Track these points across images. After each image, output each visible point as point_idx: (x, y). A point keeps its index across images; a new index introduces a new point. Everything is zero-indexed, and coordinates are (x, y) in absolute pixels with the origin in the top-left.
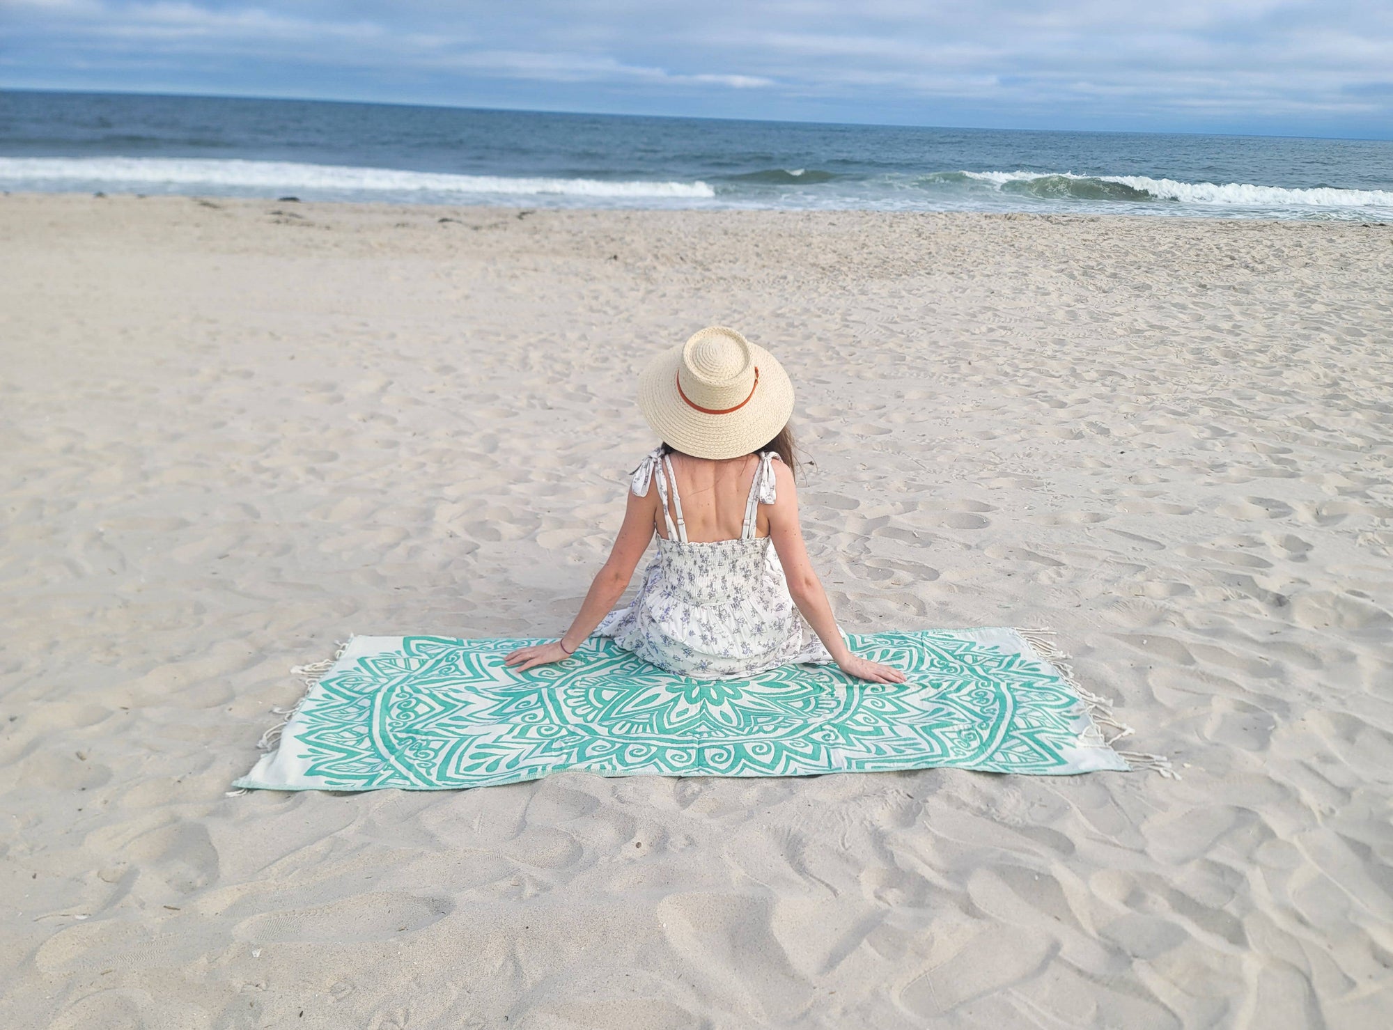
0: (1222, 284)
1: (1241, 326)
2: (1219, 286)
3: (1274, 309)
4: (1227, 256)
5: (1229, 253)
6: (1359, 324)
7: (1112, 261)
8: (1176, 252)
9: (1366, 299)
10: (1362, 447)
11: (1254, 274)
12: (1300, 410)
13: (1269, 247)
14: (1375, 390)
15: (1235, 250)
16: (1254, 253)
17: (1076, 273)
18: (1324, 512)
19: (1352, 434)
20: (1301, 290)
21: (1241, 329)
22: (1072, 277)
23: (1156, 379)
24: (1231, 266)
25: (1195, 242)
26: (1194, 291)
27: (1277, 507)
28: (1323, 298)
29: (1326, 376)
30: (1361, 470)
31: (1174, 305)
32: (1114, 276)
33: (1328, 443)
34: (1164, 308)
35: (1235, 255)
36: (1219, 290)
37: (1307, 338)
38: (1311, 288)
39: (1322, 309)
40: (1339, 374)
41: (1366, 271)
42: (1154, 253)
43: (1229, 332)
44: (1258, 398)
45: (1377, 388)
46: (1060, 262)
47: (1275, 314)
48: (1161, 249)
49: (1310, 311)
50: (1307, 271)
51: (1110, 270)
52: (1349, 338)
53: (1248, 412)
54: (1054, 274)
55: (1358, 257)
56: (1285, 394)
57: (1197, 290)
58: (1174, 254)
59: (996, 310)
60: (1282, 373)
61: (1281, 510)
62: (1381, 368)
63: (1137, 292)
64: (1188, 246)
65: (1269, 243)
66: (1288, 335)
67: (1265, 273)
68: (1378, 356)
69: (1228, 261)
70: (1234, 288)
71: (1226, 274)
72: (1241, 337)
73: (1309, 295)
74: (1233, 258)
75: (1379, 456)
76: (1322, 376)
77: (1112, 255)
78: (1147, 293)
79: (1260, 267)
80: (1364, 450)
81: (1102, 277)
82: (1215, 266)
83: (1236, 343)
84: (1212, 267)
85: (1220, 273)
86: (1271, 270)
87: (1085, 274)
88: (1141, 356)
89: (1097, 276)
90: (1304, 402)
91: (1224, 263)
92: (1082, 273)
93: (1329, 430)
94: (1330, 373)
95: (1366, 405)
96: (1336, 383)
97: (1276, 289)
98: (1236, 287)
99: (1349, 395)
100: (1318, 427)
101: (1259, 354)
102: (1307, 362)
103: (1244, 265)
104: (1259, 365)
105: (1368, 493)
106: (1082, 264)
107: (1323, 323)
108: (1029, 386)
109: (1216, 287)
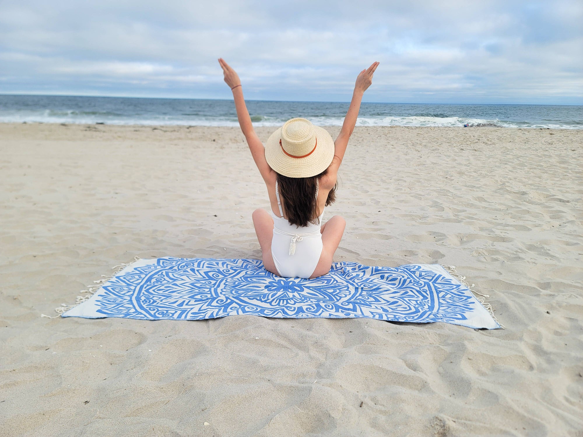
0: (471, 148)
1: (472, 163)
2: (470, 150)
3: (490, 157)
4: (476, 139)
5: (478, 138)
6: (525, 162)
7: (427, 141)
8: (456, 138)
9: (533, 153)
10: (503, 210)
11: (486, 145)
12: (480, 194)
14: (523, 187)
15: (481, 137)
18: (465, 239)
19: (501, 204)
20: (505, 151)
22: (407, 146)
23: (419, 182)
24: (477, 142)
26: (457, 151)
27: (440, 236)
28: (514, 153)
29: (501, 181)
30: (498, 220)
31: (445, 156)
32: (425, 146)
33: (487, 208)
34: (441, 157)
35: (480, 139)
36: (468, 151)
37: (499, 167)
38: (509, 150)
39: (511, 157)
40: (508, 180)
41: (536, 144)
42: (446, 138)
43: (466, 165)
44: (463, 190)
45: (524, 186)
47: (489, 159)
48: (449, 136)
49: (505, 158)
50: (510, 144)
51: (424, 144)
52: (519, 167)
53: (455, 195)
54: (399, 145)
55: (534, 139)
56: (478, 188)
57: (459, 151)
58: (454, 139)
59: (365, 158)
60: (480, 180)
61: (442, 238)
62: (529, 178)
63: (432, 151)
64: (461, 136)
66: (491, 166)
67: (491, 145)
68: (530, 173)
69: (477, 141)
72: (469, 167)
73: (507, 152)
74: (479, 140)
75: (509, 213)
76: (499, 181)
77: (427, 139)
78: (436, 152)
79: (489, 143)
80: (504, 211)
81: (420, 146)
82: (470, 143)
83: (466, 169)
84: (469, 143)
85: (471, 145)
86: (494, 144)
87: (413, 145)
88: (419, 174)
89: (418, 146)
90: (484, 191)
91: (474, 142)
92: (411, 145)
93: (489, 202)
94: (503, 180)
95: (514, 192)
96: (504, 184)
97: (493, 150)
98: (476, 149)
99: (508, 188)
100: (485, 201)
101: (474, 173)
102: (494, 176)
103: (483, 142)
104: (472, 177)
105: (494, 230)
106: (413, 142)
107: (509, 162)
108: (357, 185)
109: (468, 149)
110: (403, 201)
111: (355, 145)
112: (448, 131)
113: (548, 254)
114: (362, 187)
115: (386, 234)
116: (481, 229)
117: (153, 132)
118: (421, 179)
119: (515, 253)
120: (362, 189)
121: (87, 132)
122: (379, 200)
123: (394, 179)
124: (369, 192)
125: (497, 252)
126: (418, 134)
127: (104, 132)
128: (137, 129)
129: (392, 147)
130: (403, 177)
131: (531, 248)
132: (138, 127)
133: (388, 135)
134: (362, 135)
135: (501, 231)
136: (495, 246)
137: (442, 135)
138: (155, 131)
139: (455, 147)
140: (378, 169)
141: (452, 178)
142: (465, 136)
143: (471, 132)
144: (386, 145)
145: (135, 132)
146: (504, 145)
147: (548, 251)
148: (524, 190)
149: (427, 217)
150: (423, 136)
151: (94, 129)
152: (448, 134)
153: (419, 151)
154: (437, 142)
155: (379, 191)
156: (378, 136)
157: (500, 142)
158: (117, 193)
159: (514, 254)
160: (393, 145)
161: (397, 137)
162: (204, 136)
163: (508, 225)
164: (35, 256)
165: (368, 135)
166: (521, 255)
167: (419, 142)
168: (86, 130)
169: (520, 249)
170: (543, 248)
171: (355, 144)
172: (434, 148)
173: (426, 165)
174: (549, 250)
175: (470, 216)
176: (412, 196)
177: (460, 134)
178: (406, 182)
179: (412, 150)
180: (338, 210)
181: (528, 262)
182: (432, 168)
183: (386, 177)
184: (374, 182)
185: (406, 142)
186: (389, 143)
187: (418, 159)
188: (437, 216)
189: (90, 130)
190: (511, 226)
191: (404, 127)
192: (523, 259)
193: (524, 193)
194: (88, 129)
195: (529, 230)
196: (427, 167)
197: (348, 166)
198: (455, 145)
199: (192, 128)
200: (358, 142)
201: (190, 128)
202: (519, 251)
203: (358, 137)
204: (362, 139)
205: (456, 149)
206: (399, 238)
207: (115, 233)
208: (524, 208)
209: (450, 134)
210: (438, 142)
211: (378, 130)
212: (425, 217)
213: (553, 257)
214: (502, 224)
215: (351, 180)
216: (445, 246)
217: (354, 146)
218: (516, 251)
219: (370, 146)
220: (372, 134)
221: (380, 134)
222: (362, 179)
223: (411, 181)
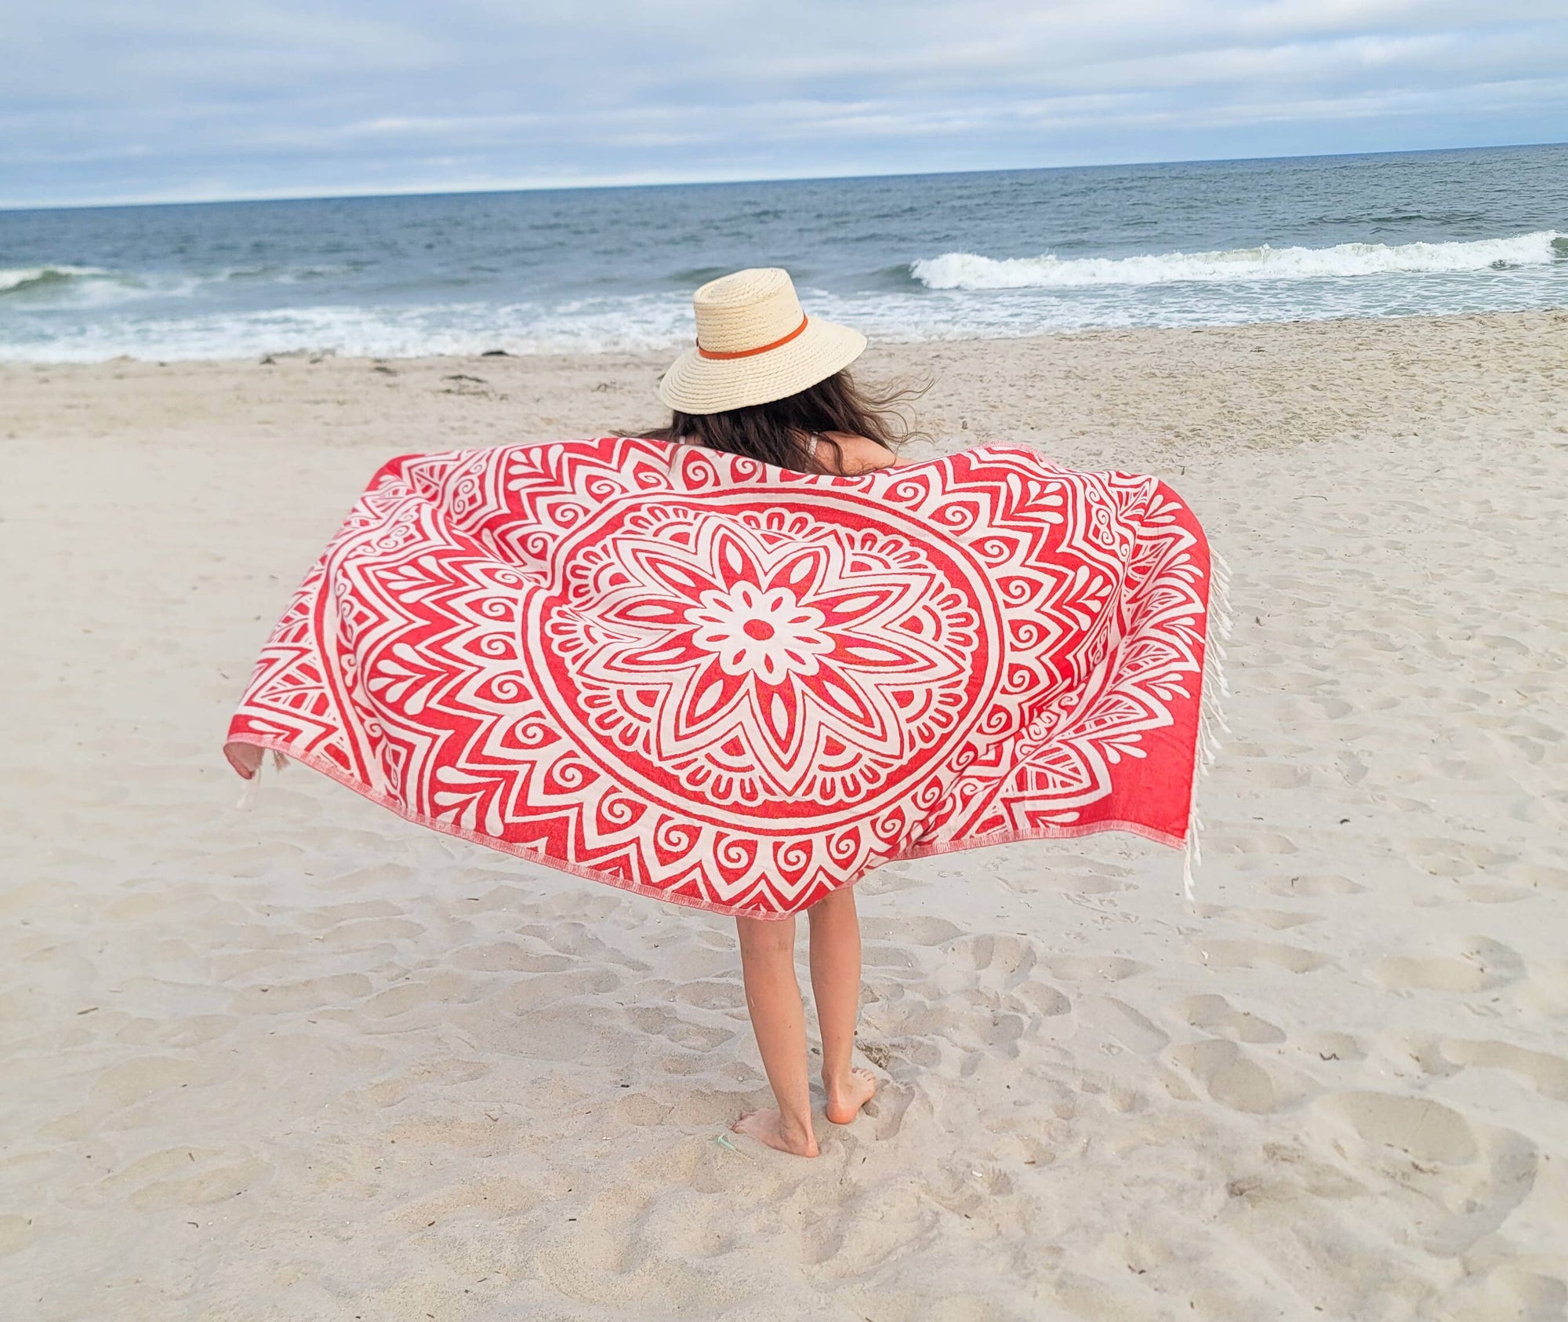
110: (1462, 764)
111: (1400, 435)
120: (1330, 692)
121: (451, 397)
122: (1367, 760)
123: (1485, 636)
127: (503, 397)
130: (1524, 628)
145: (599, 395)
149: (1515, 857)
151: (473, 384)
155: (1395, 703)
165: (1473, 373)
168: (447, 392)
171: (1401, 428)
176: (1512, 740)
178: (1524, 650)
183: (1456, 621)
184: (1399, 654)
186: (1551, 415)
189: (459, 390)
194: (452, 384)
197: (1330, 558)
200: (1418, 416)
203: (1424, 387)
206: (1344, 970)
215: (1308, 643)
216: (1498, 1015)
217: (1394, 436)
219: (1461, 438)
220: (1493, 366)
221: (1527, 368)
222: (1354, 633)
223: (1547, 651)
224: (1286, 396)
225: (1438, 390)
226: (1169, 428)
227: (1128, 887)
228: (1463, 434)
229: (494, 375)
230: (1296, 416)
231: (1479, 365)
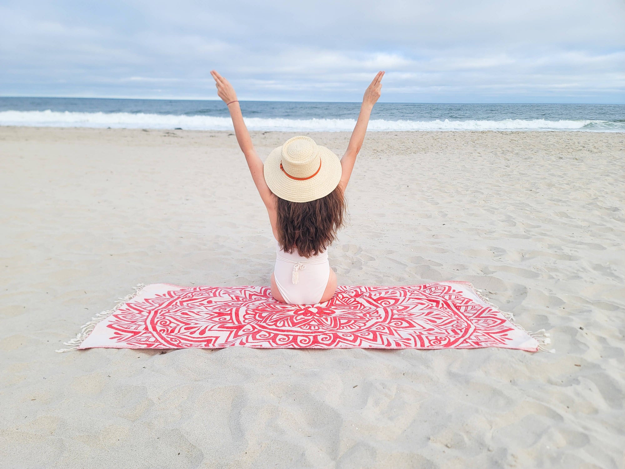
0: (571, 157)
2: (569, 158)
4: (581, 146)
5: (583, 145)
7: (520, 148)
10: (584, 227)
11: (591, 153)
12: (564, 209)
13: (605, 143)
15: (587, 144)
16: (596, 145)
17: (498, 153)
18: (527, 256)
19: (584, 220)
20: (612, 160)
21: (567, 175)
22: (496, 154)
23: (498, 194)
24: (581, 150)
25: (568, 140)
26: (555, 160)
29: (594, 195)
30: (574, 237)
32: (517, 154)
33: (566, 224)
35: (586, 146)
37: (598, 179)
38: (618, 159)
40: (603, 194)
42: (544, 145)
43: (559, 176)
44: (546, 204)
45: (619, 201)
46: (494, 149)
49: (609, 168)
50: (620, 152)
51: (516, 152)
52: (622, 180)
53: (533, 209)
54: (488, 153)
56: (564, 202)
57: (557, 159)
58: (554, 145)
60: (570, 193)
61: (501, 253)
63: (524, 160)
65: (607, 141)
66: (588, 178)
67: (596, 153)
69: (581, 148)
70: (576, 159)
71: (576, 153)
72: (563, 178)
73: (614, 162)
74: (584, 147)
75: (589, 231)
76: (592, 195)
77: (522, 146)
79: (595, 150)
81: (511, 154)
82: (572, 150)
83: (558, 180)
84: (570, 150)
85: (573, 153)
86: (601, 152)
87: (503, 153)
88: (500, 185)
89: (508, 154)
90: (570, 206)
91: (578, 149)
92: (501, 153)
93: (572, 218)
94: (598, 193)
95: (605, 208)
96: (597, 198)
97: (598, 159)
98: (577, 158)
99: (599, 203)
100: (567, 217)
101: (566, 185)
102: (589, 189)
103: (588, 150)
104: (562, 190)
105: (563, 247)
106: (504, 149)
107: (612, 173)
108: (429, 196)
109: (567, 158)
110: (473, 214)
111: (437, 153)
112: (549, 136)
113: (612, 275)
114: (433, 198)
115: (443, 248)
116: (550, 247)
117: (229, 137)
118: (501, 191)
119: (576, 272)
120: (432, 200)
121: (166, 137)
122: (447, 213)
123: (471, 191)
124: (439, 203)
125: (556, 270)
126: (512, 140)
127: (182, 138)
128: (213, 134)
129: (479, 155)
130: (481, 189)
131: (597, 267)
132: (215, 132)
133: (476, 142)
134: (447, 141)
135: (571, 249)
136: (556, 264)
137: (541, 141)
138: (231, 136)
139: (553, 155)
140: (456, 179)
141: (538, 191)
142: (568, 142)
143: (576, 138)
144: (472, 153)
145: (211, 138)
146: (612, 154)
147: (613, 272)
148: (617, 206)
149: (494, 232)
150: (516, 142)
151: (173, 135)
152: (548, 140)
153: (508, 160)
154: (532, 150)
155: (450, 203)
156: (465, 142)
157: (609, 150)
158: (187, 200)
159: (574, 273)
160: (479, 153)
161: (486, 144)
162: (278, 142)
163: (581, 243)
164: (112, 255)
165: (454, 141)
166: (580, 274)
167: (510, 149)
168: (165, 136)
169: (583, 268)
170: (609, 268)
171: (437, 151)
172: (526, 157)
173: (511, 176)
174: (615, 270)
175: (543, 232)
176: (485, 210)
177: (563, 140)
178: (483, 194)
179: (501, 159)
180: (401, 222)
181: (586, 281)
182: (518, 179)
183: (462, 188)
184: (448, 194)
185: (495, 150)
186: (475, 150)
187: (504, 169)
188: (505, 231)
189: (169, 136)
190: (585, 244)
191: (498, 132)
192: (581, 278)
193: (616, 209)
194: (166, 135)
195: (604, 248)
196: (512, 178)
197: (424, 176)
198: (552, 153)
199: (268, 133)
200: (441, 149)
201: (265, 134)
202: (581, 270)
203: (442, 143)
204: (446, 145)
205: (553, 158)
206: (454, 252)
207: (182, 237)
208: (609, 225)
209: (551, 141)
210: (534, 149)
211: (467, 135)
212: (491, 232)
213: (617, 277)
214: (576, 241)
215: (423, 191)
216: (502, 261)
217: (436, 153)
218: (578, 270)
219: (454, 154)
220: (459, 140)
221: (468, 141)
222: (435, 189)
223: (488, 194)
224: (405, 144)
225: (446, 144)
226: (375, 150)
227: (385, 237)
228: (454, 153)
229: (178, 132)
230: (408, 148)
231: (455, 140)
